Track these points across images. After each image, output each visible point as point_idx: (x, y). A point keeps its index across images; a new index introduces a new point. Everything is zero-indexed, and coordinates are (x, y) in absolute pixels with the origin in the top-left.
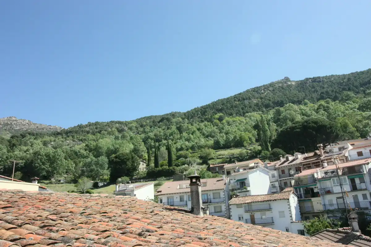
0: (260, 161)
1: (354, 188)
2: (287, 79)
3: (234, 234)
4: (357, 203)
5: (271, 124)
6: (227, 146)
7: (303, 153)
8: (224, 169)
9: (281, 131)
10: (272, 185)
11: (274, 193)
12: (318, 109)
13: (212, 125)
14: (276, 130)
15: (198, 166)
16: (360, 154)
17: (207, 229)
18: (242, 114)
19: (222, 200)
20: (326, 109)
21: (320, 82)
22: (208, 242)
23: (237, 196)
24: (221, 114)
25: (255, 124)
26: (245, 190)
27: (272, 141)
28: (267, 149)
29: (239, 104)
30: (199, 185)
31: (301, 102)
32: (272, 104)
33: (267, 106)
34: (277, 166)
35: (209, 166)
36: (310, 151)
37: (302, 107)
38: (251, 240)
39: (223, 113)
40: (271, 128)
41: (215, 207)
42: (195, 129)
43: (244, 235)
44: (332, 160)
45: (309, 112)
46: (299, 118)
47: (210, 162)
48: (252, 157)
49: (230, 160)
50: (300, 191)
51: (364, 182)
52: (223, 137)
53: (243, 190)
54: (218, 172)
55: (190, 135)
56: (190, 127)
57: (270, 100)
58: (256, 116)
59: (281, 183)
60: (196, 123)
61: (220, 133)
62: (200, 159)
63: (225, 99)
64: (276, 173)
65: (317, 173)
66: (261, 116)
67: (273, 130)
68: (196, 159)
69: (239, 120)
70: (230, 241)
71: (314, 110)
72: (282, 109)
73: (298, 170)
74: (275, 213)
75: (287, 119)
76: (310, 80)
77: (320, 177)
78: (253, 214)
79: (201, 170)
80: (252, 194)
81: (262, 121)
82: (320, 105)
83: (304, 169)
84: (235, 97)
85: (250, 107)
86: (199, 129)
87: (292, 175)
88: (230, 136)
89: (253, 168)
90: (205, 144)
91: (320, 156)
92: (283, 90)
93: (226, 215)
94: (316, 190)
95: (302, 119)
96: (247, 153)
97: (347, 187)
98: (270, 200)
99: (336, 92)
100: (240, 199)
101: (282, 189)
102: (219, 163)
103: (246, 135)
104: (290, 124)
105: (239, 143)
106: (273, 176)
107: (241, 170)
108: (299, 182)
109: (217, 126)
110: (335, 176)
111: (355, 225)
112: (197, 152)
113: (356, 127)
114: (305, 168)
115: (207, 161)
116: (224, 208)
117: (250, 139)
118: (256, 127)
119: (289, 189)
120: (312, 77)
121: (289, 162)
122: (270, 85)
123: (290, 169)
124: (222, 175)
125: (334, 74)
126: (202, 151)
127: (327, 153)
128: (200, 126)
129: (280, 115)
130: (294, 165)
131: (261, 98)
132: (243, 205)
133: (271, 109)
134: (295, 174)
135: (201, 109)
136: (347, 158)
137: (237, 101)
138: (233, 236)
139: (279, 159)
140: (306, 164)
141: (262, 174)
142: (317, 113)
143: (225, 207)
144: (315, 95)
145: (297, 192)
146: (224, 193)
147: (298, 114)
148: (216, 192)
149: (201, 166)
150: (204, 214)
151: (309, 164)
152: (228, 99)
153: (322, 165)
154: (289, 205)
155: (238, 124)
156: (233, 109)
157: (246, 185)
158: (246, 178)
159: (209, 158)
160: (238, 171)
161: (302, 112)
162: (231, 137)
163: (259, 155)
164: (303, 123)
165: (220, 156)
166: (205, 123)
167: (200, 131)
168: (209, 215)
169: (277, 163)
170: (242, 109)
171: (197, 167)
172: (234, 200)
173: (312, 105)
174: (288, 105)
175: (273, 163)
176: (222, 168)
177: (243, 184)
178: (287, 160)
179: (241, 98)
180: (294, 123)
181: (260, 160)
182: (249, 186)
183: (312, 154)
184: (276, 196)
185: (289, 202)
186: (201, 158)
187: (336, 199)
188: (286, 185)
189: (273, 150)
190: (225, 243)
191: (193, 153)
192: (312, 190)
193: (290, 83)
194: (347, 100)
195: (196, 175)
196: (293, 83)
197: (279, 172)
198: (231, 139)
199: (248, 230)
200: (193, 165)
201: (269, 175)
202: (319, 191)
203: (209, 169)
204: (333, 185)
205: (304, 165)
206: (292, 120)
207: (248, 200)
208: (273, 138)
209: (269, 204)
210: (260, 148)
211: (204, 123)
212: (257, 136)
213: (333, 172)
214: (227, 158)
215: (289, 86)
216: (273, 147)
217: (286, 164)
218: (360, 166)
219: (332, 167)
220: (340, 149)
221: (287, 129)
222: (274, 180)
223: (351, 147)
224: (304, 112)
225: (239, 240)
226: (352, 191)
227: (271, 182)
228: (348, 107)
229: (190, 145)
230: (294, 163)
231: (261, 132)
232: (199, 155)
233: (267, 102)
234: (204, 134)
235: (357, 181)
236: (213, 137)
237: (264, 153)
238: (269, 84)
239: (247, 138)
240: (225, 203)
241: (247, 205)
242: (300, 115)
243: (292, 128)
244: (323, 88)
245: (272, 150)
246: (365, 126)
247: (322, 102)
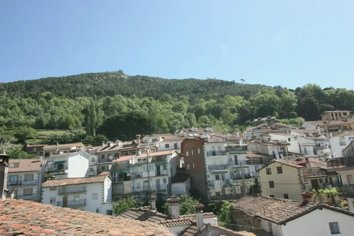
0: (83, 145)
1: (158, 174)
2: (121, 72)
3: (38, 217)
4: (158, 185)
5: (100, 111)
6: (50, 127)
7: (123, 141)
8: (43, 150)
9: (108, 119)
10: (90, 168)
11: (90, 176)
12: (142, 104)
13: (36, 102)
14: (104, 117)
15: (11, 144)
16: (167, 146)
17: (7, 214)
18: (72, 97)
19: (34, 182)
20: (149, 105)
21: (147, 81)
22: (4, 228)
23: (52, 178)
24: (49, 93)
25: (84, 108)
26: (62, 173)
27: (97, 127)
28: (92, 134)
29: (71, 86)
30: (6, 166)
31: (130, 95)
32: (103, 92)
33: (99, 94)
34: (98, 151)
35: (26, 145)
36: (130, 140)
37: (130, 100)
38: (56, 222)
39: (52, 92)
40: (99, 115)
41: (24, 190)
42: (15, 104)
43: (50, 217)
44: (145, 149)
45: (135, 106)
46: (125, 109)
47: (27, 141)
48: (75, 140)
49: (52, 142)
50: (115, 175)
51: (166, 169)
52: (47, 116)
53: (60, 173)
54: (35, 153)
55: (8, 109)
56: (9, 100)
57: (102, 88)
58: (86, 101)
59: (99, 167)
60: (17, 97)
61: (44, 112)
62: (15, 138)
63: (56, 78)
64: (96, 157)
65: (132, 159)
66: (92, 102)
67: (100, 117)
68: (11, 137)
69: (68, 102)
70: (31, 225)
71: (139, 104)
72: (112, 98)
73: (117, 156)
74: (88, 196)
75: (115, 108)
76: (140, 78)
77: (134, 163)
78: (66, 196)
79: (15, 149)
80: (69, 177)
81: (91, 106)
82: (145, 101)
83: (122, 155)
84: (68, 78)
85: (82, 91)
86: (20, 105)
87: (111, 161)
88: (56, 117)
89: (74, 151)
90: (25, 122)
91: (137, 145)
92: (115, 81)
93: (37, 198)
94: (128, 175)
95: (128, 110)
96: (71, 136)
97: (153, 173)
98: (86, 183)
99: (158, 92)
100: (55, 181)
101: (99, 172)
102: (38, 144)
103: (73, 118)
104: (117, 113)
105: (64, 125)
106: (93, 160)
107: (61, 153)
108: (115, 166)
109: (43, 104)
110: (145, 163)
111: (153, 204)
112: (13, 130)
113: (168, 124)
114: (123, 155)
115: (25, 140)
116: (35, 190)
117: (77, 123)
118: (85, 112)
119: (105, 173)
120: (142, 75)
121: (109, 148)
122: (105, 74)
123: (109, 155)
124: (39, 156)
125: (160, 77)
126: (20, 129)
127: (143, 143)
128: (22, 101)
129: (109, 104)
130: (114, 151)
131: (94, 85)
132: (57, 188)
133: (102, 97)
134: (113, 159)
135: (26, 84)
136: (157, 148)
137: (69, 83)
138: (37, 219)
139: (101, 145)
140: (125, 151)
141: (83, 158)
142: (141, 107)
143: (37, 190)
144: (142, 92)
145: (112, 176)
146: (38, 176)
147: (125, 105)
148: (29, 175)
149: (15, 145)
150: (7, 198)
151: (127, 151)
152: (60, 78)
153: (138, 153)
154: (103, 187)
155: (66, 106)
156: (64, 90)
157: (64, 167)
158: (65, 161)
159: (27, 137)
160: (58, 153)
161: (129, 104)
162: (57, 118)
163: (83, 139)
164: (128, 115)
165: (40, 136)
166: (29, 99)
167: (21, 107)
168: (14, 198)
169: (99, 149)
170: (74, 91)
171: (10, 146)
172: (49, 183)
173: (139, 99)
174: (118, 96)
175: (94, 148)
176: (41, 148)
177: (61, 167)
178: (109, 146)
179: (74, 80)
180: (120, 113)
181: (83, 144)
182: (67, 169)
183: (130, 143)
184: (93, 179)
185: (103, 185)
186: (17, 136)
187: (143, 182)
188: (103, 169)
189: (97, 136)
190: (24, 227)
191: (8, 130)
192: (126, 174)
193: (123, 77)
194: (165, 100)
195: (5, 154)
196: (126, 77)
197: (99, 157)
198: (56, 120)
199: (55, 212)
200: (5, 144)
201: (89, 159)
202: (131, 175)
203: (25, 149)
204: (143, 170)
205: (122, 152)
206: (119, 110)
207: (63, 183)
208: (99, 124)
209: (85, 187)
210: (84, 132)
211: (27, 99)
212: (84, 121)
213: (144, 160)
214: (49, 139)
215: (122, 79)
216: (97, 133)
217: (107, 150)
218: (165, 156)
219: (144, 156)
220: (154, 141)
221: (113, 118)
222: (93, 164)
223: (161, 140)
224: (131, 105)
225: (43, 223)
226: (156, 176)
227: (89, 166)
228: (165, 106)
229: (6, 121)
230: (114, 149)
231: (89, 117)
232: (15, 133)
233: (99, 89)
234: (25, 111)
235: (161, 168)
236: (36, 115)
237: (88, 138)
238: (104, 73)
239: (73, 121)
240: (38, 186)
241: (62, 187)
242: (127, 106)
243: (118, 118)
244: (150, 87)
245: (96, 135)
246: (174, 124)
247: (147, 99)
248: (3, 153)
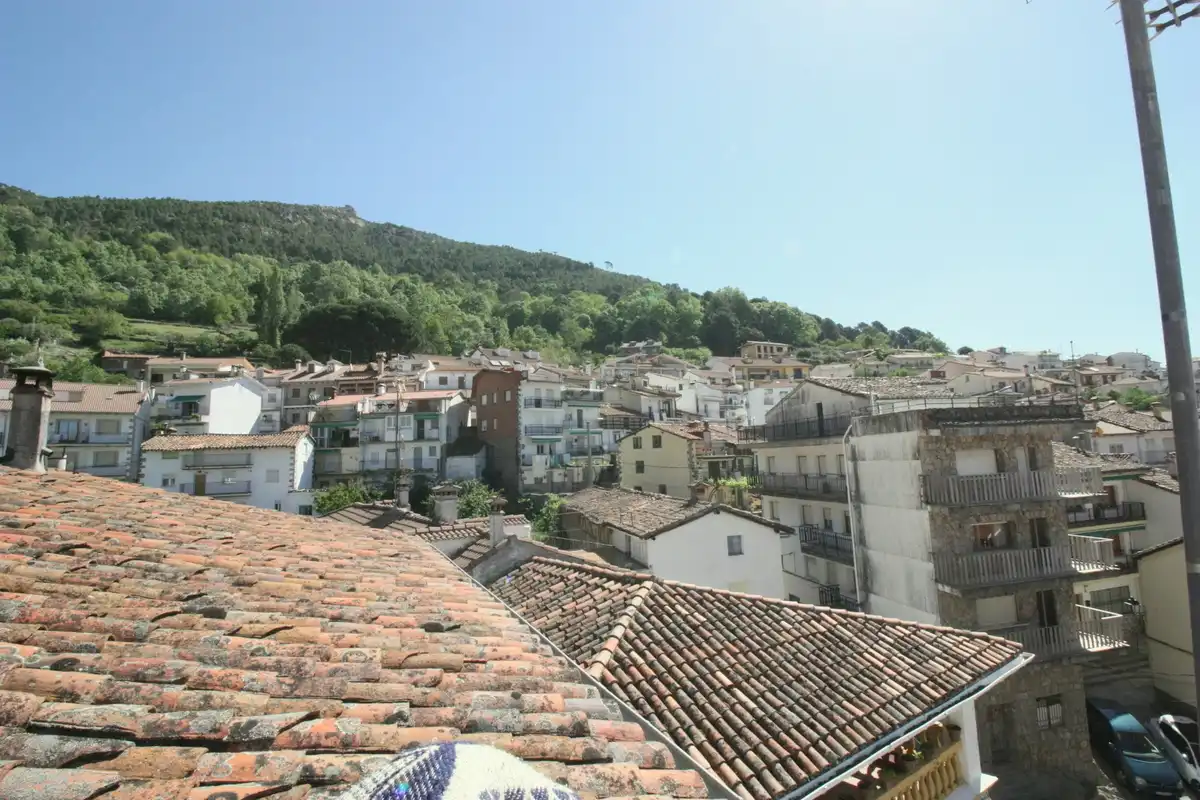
0: (248, 364)
1: (420, 436)
2: (350, 211)
3: (128, 513)
4: (418, 459)
5: (293, 291)
6: (166, 315)
7: (346, 362)
8: (146, 367)
9: (313, 312)
10: (265, 416)
11: (264, 433)
12: (395, 287)
13: (133, 254)
14: (302, 307)
15: (62, 347)
16: (443, 381)
17: (46, 504)
18: (227, 250)
19: (122, 438)
20: (409, 292)
21: (410, 238)
22: (37, 533)
23: (168, 432)
24: (167, 235)
25: (254, 281)
26: (194, 421)
27: (285, 327)
28: (272, 342)
29: (224, 226)
30: (46, 396)
31: (368, 265)
32: (305, 252)
33: (293, 252)
34: (286, 379)
35: (103, 353)
36: (360, 362)
37: (367, 275)
38: (172, 525)
39: (174, 235)
40: (290, 299)
41: (97, 455)
42: (76, 252)
43: (156, 515)
44: (394, 384)
45: (377, 289)
46: (355, 294)
47: (106, 344)
48: (230, 352)
49: (170, 350)
50: (322, 434)
51: (437, 428)
52: (160, 291)
53: (187, 422)
54: (124, 372)
55: (55, 263)
56: (59, 241)
57: (302, 241)
58: (262, 265)
59: (285, 416)
60: (81, 236)
61: (153, 280)
62: (75, 332)
63: (188, 202)
64: (279, 393)
65: (363, 404)
66: (275, 270)
67: (293, 306)
68: (61, 331)
69: (216, 263)
70: (109, 529)
71: (388, 287)
72: (324, 267)
73: (329, 393)
74: (257, 474)
75: (329, 290)
76: (394, 229)
77: (367, 411)
78: (203, 473)
79: (71, 359)
80: (210, 431)
81: (274, 279)
82: (401, 282)
83: (341, 393)
84: (218, 206)
85: (252, 242)
86: (87, 256)
87: (314, 402)
88: (182, 294)
89: (226, 375)
90: (101, 297)
91: (376, 373)
92: (335, 230)
93: (128, 474)
94: (353, 435)
95: (361, 298)
96: (220, 341)
97: (407, 434)
98: (253, 447)
99: (433, 267)
100: (175, 439)
101: (284, 425)
102: (134, 351)
103: (227, 302)
104: (334, 301)
105: (203, 315)
106: (272, 399)
107: (194, 377)
108: (324, 417)
109: (149, 260)
110: (392, 414)
111: (404, 496)
112: (67, 313)
113: (450, 336)
114: (343, 391)
115: (98, 341)
116: (124, 456)
117: (235, 312)
118: (256, 289)
119: (300, 428)
120: (399, 225)
121: (312, 375)
122: (310, 210)
123: (310, 390)
124: (134, 381)
125: (439, 234)
126: (85, 313)
127: (391, 370)
128: (94, 248)
129: (317, 278)
130: (323, 382)
131: (284, 231)
132: (181, 453)
133: (300, 261)
134: (318, 401)
135: (107, 207)
136: (421, 383)
137: (219, 217)
138: (125, 518)
139: (293, 366)
140: (348, 385)
141: (247, 391)
142: (392, 294)
143: (129, 455)
144: (396, 261)
145: (315, 434)
146: (132, 424)
147: (356, 286)
148: (108, 422)
149: (74, 351)
150: (49, 469)
151: (352, 385)
152: (196, 204)
153: (377, 390)
154: (293, 458)
155: (209, 271)
156: (205, 234)
157: (200, 410)
158: (203, 396)
159: (105, 333)
160: (186, 376)
161: (364, 286)
162: (185, 297)
163: (250, 350)
164: (360, 307)
165: (140, 334)
166: (113, 245)
167: (92, 261)
168: (67, 470)
169: (287, 375)
170: (231, 240)
171: (59, 350)
172: (159, 442)
173: (386, 276)
174: (339, 262)
175: (276, 373)
176: (141, 363)
177: (191, 408)
178: (311, 370)
179: (233, 214)
180: (343, 303)
181: (249, 361)
182: (207, 414)
183: (362, 368)
184: (268, 440)
185: (294, 453)
186: (77, 328)
187: (385, 451)
188: (296, 419)
189: (285, 346)
190: (91, 534)
191: (54, 312)
192: (347, 433)
193: (353, 221)
194: (447, 286)
195: (42, 367)
196: (361, 224)
197: (286, 394)
198: (182, 302)
199: (170, 505)
200: (46, 344)
201: (262, 396)
202: (359, 436)
203: (99, 360)
204: (386, 427)
205: (342, 386)
206: (341, 295)
207: (198, 443)
208: (291, 321)
209: (249, 455)
210: (254, 336)
211: (107, 244)
212: (253, 310)
213: (391, 405)
214: (162, 344)
215: (352, 228)
216: (285, 340)
217: (306, 378)
218: (438, 401)
219: (391, 397)
220: (415, 367)
221: (324, 310)
222: (272, 406)
223: (432, 367)
224: (368, 285)
225: (139, 526)
226: (415, 440)
227: (262, 411)
228: (446, 298)
229: (48, 288)
230: (324, 378)
231: (266, 304)
232: (75, 322)
233: (294, 242)
234: (101, 271)
235: (428, 424)
236: (130, 285)
237: (263, 349)
238: (308, 206)
239: (226, 307)
240: (132, 446)
241: (191, 453)
242: (360, 289)
243: (336, 311)
244: (415, 252)
245: (282, 344)
246: (463, 337)
247: (406, 278)
248: (38, 365)
